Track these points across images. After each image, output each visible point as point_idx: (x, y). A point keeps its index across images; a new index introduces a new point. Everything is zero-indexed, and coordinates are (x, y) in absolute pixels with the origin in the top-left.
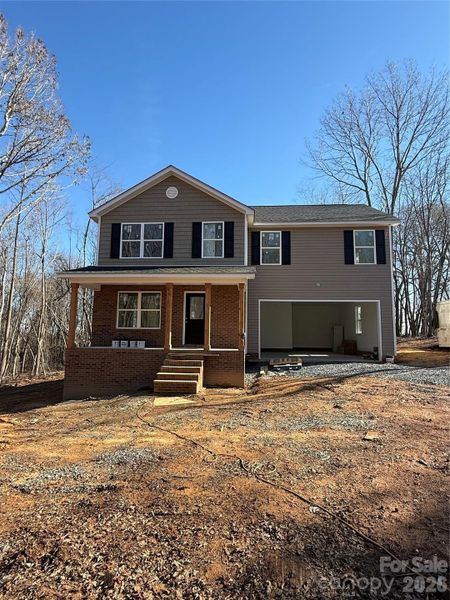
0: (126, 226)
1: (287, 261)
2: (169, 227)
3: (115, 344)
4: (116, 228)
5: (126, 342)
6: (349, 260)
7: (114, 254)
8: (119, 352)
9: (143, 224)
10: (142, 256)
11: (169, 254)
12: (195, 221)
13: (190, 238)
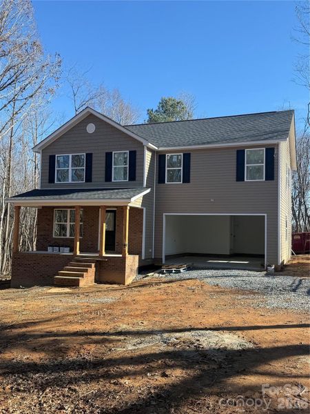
0: (59, 157)
1: (187, 179)
2: (89, 156)
3: (50, 249)
4: (52, 158)
5: (57, 248)
6: (240, 177)
7: (51, 180)
8: (52, 256)
9: (70, 155)
10: (70, 181)
11: (89, 179)
12: (107, 151)
13: (104, 165)
